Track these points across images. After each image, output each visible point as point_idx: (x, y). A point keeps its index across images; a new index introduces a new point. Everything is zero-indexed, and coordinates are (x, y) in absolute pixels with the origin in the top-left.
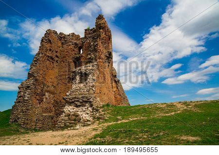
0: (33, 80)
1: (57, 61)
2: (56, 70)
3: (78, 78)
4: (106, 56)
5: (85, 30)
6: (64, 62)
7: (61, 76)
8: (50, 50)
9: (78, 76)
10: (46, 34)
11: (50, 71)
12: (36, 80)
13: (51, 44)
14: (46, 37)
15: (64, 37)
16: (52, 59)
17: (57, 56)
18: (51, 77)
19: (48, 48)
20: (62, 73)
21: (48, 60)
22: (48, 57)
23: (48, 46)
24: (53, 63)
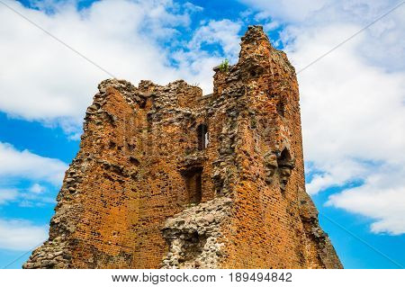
0: (62, 244)
1: (134, 177)
2: (133, 205)
3: (177, 246)
4: (269, 166)
5: (216, 70)
6: (154, 177)
7: (146, 221)
8: (112, 145)
9: (176, 242)
10: (97, 97)
11: (115, 210)
12: (73, 243)
13: (114, 126)
14: (99, 106)
15: (154, 96)
16: (119, 171)
17: (133, 161)
18: (116, 227)
19: (106, 141)
20: (149, 213)
21: (107, 177)
22: (107, 167)
23: (104, 133)
24: (121, 182)
